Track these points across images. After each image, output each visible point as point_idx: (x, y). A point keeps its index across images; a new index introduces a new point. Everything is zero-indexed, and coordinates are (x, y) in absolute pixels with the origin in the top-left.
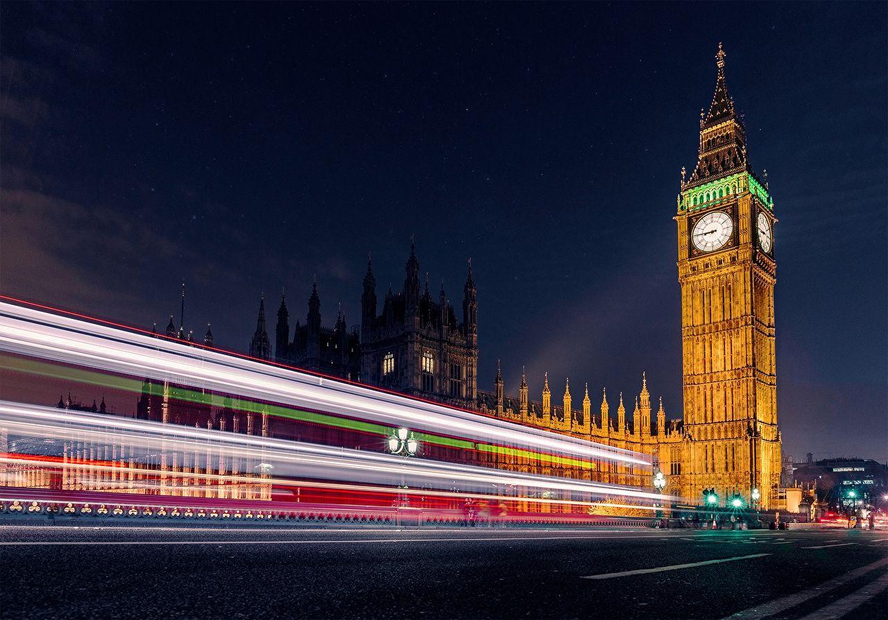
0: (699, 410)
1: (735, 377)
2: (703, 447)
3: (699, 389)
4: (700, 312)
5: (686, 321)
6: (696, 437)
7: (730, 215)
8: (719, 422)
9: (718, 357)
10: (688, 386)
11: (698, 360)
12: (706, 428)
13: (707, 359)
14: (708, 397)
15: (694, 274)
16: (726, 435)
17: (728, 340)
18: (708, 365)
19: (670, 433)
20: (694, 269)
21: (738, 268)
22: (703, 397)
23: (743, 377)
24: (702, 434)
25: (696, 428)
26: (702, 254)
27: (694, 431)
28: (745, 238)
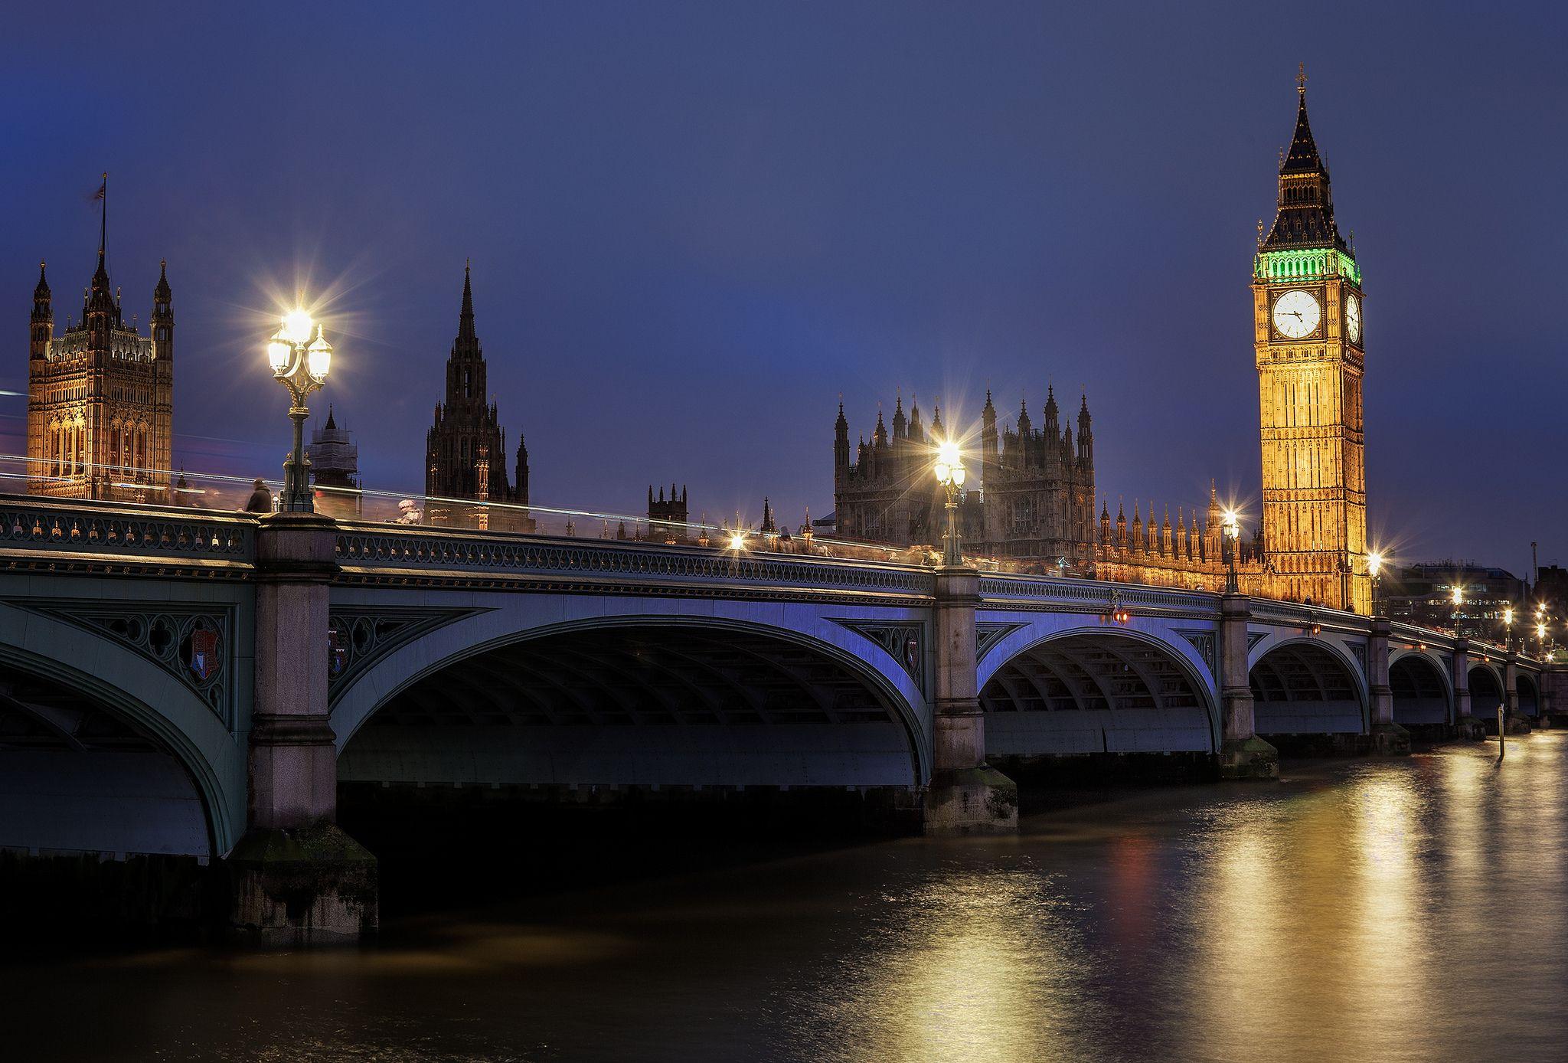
0: (1282, 534)
1: (1323, 497)
2: (1288, 581)
3: (1281, 508)
4: (1282, 410)
5: (1265, 420)
6: (1279, 568)
7: (1317, 298)
8: (1306, 551)
9: (1303, 469)
10: (1269, 503)
11: (1280, 471)
12: (1291, 558)
13: (1291, 472)
14: (1293, 520)
15: (1275, 363)
16: (1314, 568)
17: (1315, 451)
18: (1292, 478)
19: (1247, 562)
20: (1275, 356)
21: (1326, 365)
22: (1286, 518)
23: (1333, 499)
24: (1287, 565)
25: (1279, 557)
26: (1284, 340)
27: (1277, 562)
28: (1334, 330)
